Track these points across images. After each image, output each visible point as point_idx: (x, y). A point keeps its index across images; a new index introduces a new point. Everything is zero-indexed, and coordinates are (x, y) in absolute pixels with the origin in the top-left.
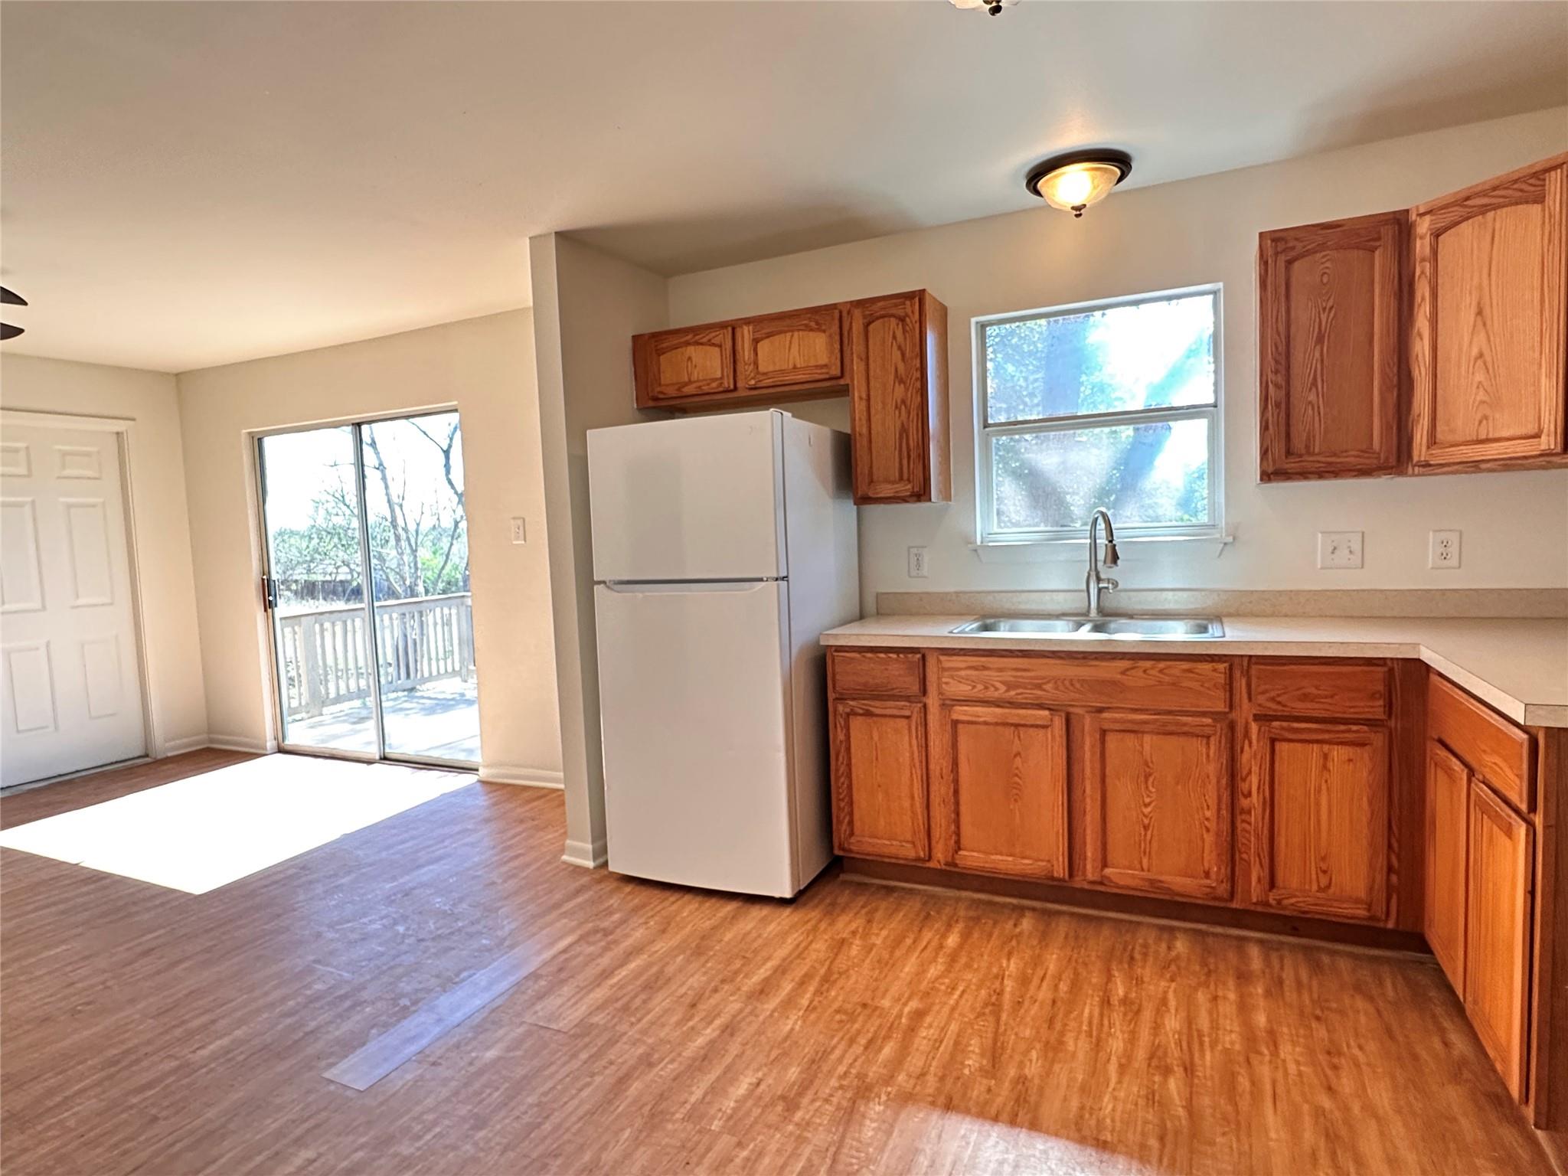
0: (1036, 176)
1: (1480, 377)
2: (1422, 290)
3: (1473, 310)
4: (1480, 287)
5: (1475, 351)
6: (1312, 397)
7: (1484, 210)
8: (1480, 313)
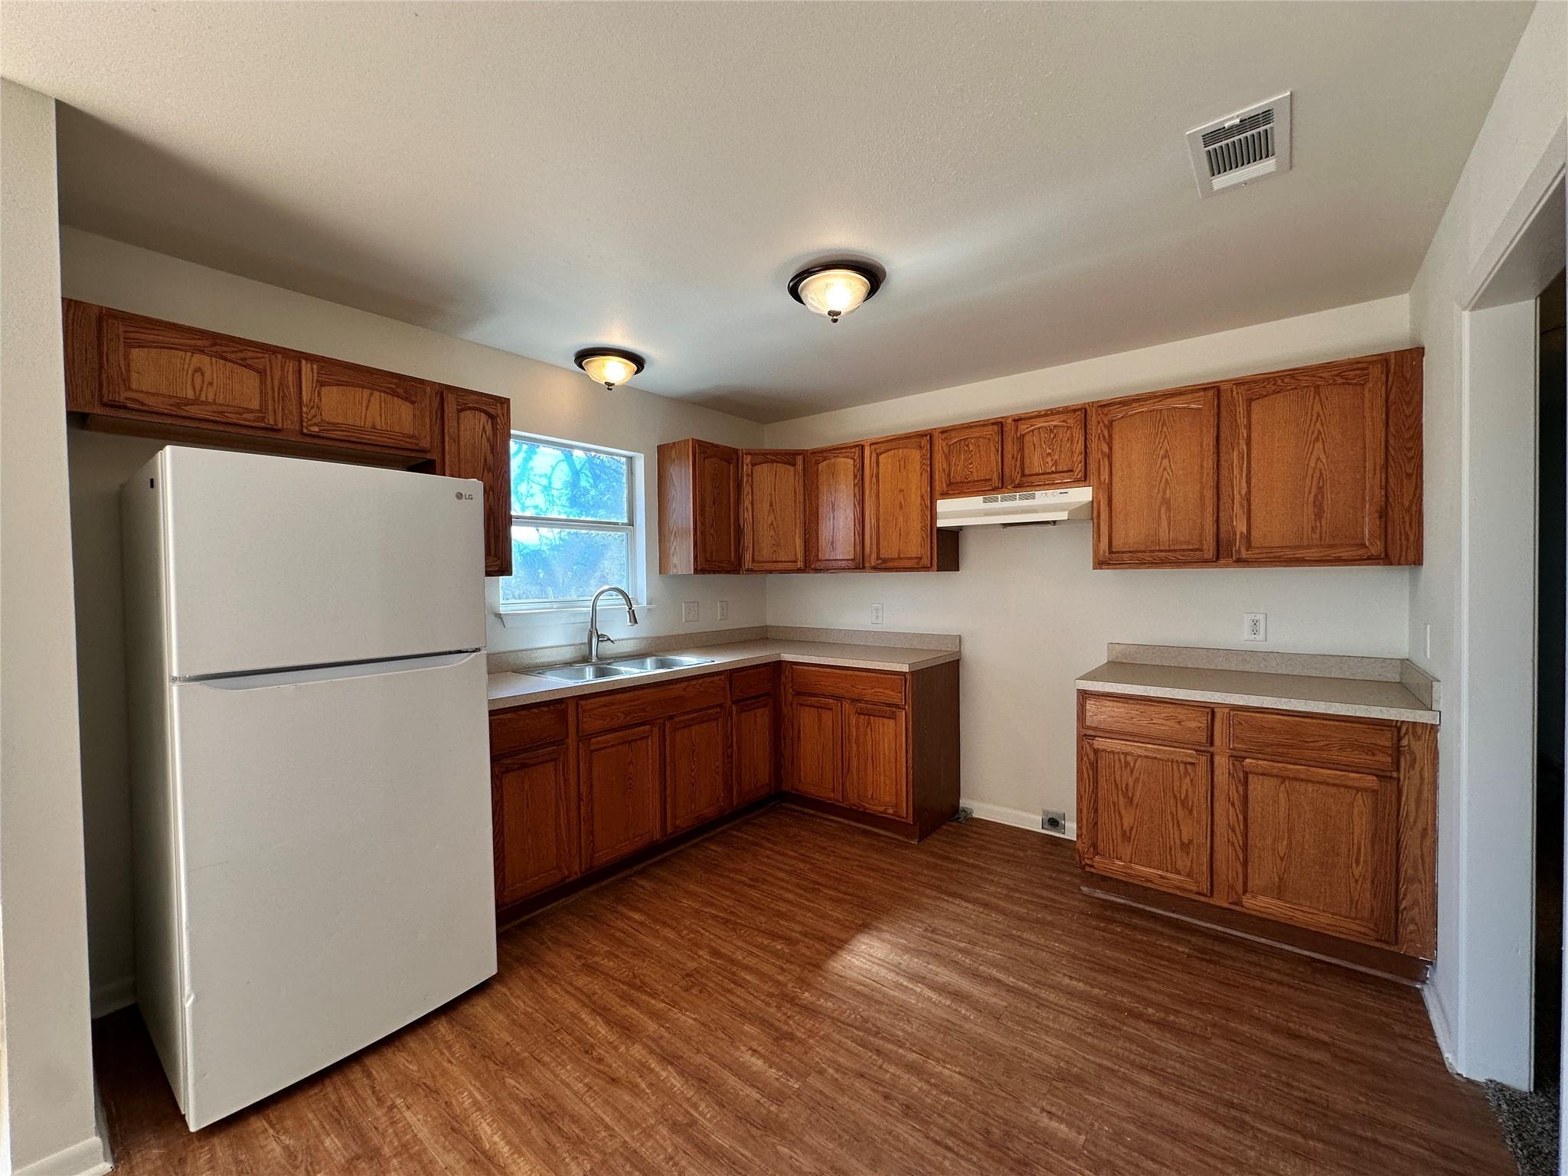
0: (583, 356)
1: (772, 533)
2: (746, 489)
3: (768, 504)
4: (771, 494)
5: (770, 522)
6: (712, 532)
7: (773, 462)
8: (771, 505)
